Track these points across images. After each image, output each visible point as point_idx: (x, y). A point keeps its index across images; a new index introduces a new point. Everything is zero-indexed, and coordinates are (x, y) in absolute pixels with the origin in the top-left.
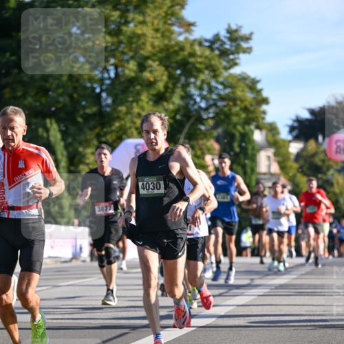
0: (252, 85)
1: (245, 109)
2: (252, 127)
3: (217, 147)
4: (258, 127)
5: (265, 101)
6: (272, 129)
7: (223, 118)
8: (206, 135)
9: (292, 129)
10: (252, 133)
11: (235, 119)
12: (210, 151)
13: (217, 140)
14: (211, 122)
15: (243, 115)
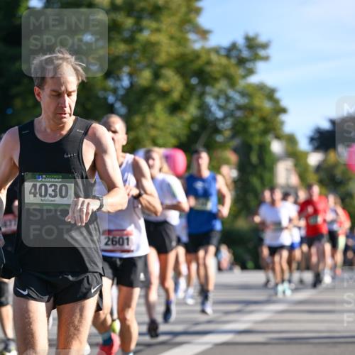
0: (270, 94)
1: (264, 119)
2: (270, 137)
4: (278, 137)
5: (284, 111)
6: (291, 140)
7: (240, 128)
8: (223, 146)
9: (312, 139)
11: (252, 129)
12: (227, 162)
13: (235, 150)
14: (228, 133)
15: (261, 126)
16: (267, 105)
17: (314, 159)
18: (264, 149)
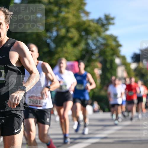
0: (115, 39)
2: (114, 57)
5: (120, 46)
6: (123, 58)
7: (102, 53)
8: (95, 60)
9: (133, 58)
14: (97, 55)
15: (111, 52)
16: (114, 44)
17: (133, 66)
18: (112, 62)
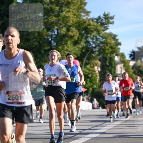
0: (114, 37)
1: (111, 47)
2: (114, 55)
3: (99, 63)
4: (116, 55)
5: (120, 44)
6: (123, 56)
7: (102, 51)
8: (95, 58)
9: (131, 55)
10: (114, 57)
11: (107, 51)
12: (96, 65)
13: (100, 60)
14: (97, 53)
15: (110, 50)
